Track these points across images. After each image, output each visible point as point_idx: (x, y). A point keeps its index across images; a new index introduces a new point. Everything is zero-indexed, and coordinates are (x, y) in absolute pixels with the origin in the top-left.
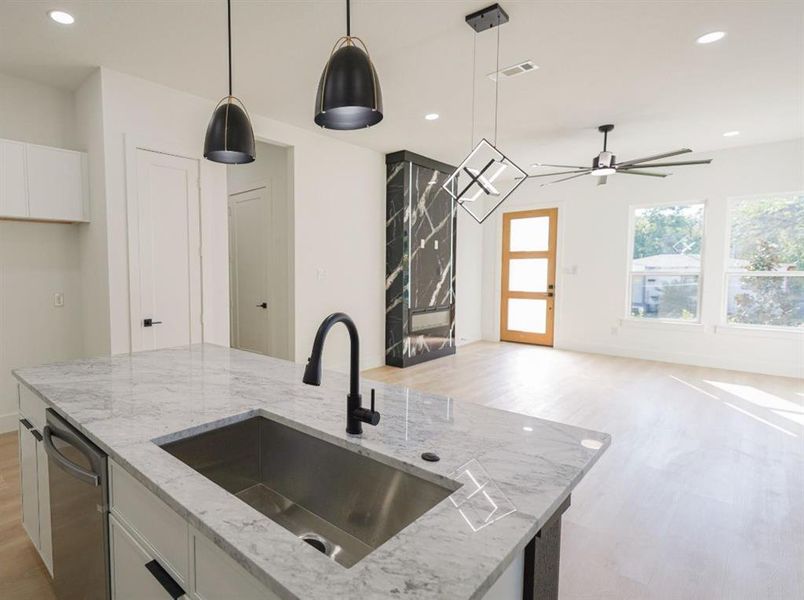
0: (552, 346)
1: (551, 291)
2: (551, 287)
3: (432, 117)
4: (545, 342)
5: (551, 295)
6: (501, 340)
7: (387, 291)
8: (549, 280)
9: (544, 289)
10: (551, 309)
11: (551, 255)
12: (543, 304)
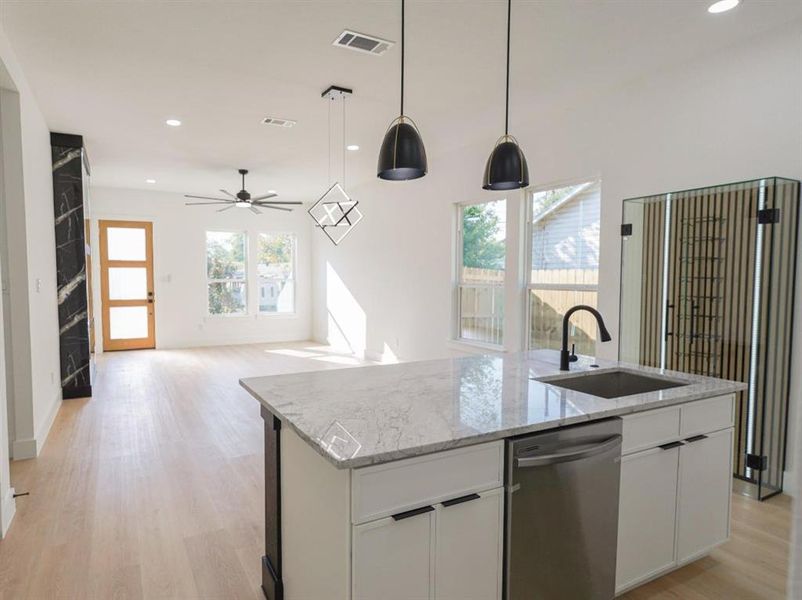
0: (154, 348)
1: (151, 298)
2: (150, 294)
3: (174, 123)
4: (147, 345)
5: (151, 301)
6: (105, 351)
7: (61, 308)
8: (148, 289)
9: (144, 296)
10: (151, 314)
11: (148, 264)
12: (143, 310)
